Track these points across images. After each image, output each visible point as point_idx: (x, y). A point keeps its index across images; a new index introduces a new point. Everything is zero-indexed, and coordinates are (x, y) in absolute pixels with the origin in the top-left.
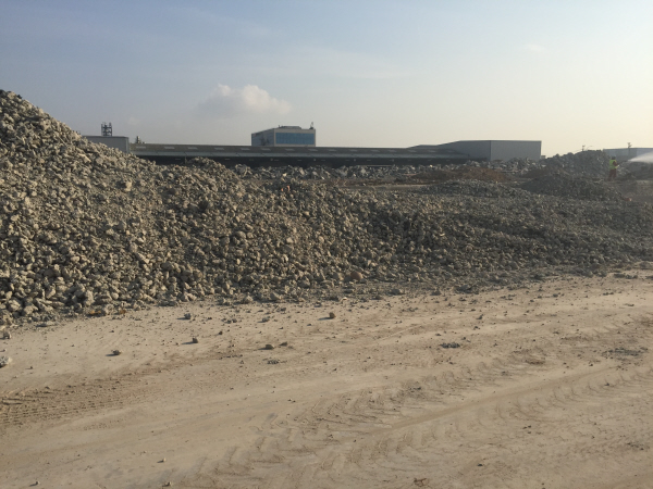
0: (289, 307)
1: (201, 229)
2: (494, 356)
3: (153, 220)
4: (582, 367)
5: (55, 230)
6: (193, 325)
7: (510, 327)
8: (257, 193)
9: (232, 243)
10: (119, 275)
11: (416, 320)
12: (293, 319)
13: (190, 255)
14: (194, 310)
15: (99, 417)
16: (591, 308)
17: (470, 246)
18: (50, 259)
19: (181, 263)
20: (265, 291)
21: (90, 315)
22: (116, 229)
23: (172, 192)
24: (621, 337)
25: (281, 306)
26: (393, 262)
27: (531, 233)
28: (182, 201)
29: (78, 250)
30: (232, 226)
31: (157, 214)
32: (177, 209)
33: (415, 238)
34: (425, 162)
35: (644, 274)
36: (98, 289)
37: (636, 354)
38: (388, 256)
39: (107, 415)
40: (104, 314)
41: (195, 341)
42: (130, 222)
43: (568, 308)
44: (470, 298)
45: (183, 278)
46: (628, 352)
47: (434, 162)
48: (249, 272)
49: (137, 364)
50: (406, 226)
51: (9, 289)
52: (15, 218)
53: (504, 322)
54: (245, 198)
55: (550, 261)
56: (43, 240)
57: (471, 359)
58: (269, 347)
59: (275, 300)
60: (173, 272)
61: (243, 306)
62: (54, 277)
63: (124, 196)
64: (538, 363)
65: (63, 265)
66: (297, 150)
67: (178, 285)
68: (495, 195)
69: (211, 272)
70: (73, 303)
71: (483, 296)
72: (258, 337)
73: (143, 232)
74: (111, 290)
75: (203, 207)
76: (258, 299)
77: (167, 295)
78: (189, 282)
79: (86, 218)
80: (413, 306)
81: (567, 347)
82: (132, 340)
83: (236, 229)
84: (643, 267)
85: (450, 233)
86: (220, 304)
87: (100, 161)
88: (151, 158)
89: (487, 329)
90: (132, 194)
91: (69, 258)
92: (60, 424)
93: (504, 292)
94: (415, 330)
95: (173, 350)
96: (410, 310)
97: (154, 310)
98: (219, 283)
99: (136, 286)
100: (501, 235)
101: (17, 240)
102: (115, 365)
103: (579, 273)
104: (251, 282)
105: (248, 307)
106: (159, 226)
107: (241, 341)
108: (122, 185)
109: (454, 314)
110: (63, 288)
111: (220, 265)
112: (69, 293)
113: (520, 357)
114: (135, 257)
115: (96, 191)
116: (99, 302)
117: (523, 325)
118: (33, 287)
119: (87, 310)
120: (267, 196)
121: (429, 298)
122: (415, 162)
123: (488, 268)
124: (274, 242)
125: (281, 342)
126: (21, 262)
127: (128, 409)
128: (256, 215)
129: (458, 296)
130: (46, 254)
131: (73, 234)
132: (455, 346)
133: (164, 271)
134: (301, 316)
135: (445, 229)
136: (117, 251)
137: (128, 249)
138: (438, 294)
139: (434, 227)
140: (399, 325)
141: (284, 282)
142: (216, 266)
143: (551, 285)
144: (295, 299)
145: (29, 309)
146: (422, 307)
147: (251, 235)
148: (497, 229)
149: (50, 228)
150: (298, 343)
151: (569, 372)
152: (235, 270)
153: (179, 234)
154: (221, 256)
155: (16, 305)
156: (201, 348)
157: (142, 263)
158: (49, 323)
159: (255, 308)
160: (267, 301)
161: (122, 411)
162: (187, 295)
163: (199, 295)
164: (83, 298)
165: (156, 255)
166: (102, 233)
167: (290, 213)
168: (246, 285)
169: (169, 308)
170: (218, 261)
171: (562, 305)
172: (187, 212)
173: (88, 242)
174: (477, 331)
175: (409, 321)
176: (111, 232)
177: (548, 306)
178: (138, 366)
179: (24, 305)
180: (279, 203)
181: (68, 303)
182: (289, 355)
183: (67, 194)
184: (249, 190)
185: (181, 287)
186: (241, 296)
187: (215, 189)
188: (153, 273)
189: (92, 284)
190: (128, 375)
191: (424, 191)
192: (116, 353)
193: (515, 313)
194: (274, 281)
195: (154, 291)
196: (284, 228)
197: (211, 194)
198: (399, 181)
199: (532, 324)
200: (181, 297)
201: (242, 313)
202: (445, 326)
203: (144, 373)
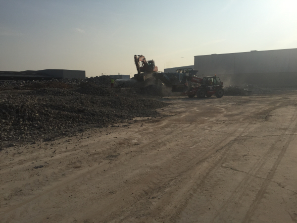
2: (59, 168)
4: (96, 165)
7: (68, 153)
11: (22, 158)
16: (101, 141)
17: (51, 119)
24: (111, 151)
27: (79, 111)
34: (31, 79)
35: (121, 125)
37: (116, 156)
43: (92, 142)
44: (50, 143)
46: (113, 156)
47: (35, 79)
53: (65, 152)
55: (87, 123)
57: (48, 171)
64: (78, 167)
68: (64, 95)
71: (57, 141)
80: (20, 151)
81: (90, 158)
84: (122, 122)
85: (41, 113)
89: (58, 156)
93: (66, 138)
94: (21, 162)
96: (19, 153)
100: (66, 113)
103: (98, 127)
109: (42, 153)
113: (71, 166)
117: (74, 152)
121: (30, 146)
122: (26, 79)
123: (60, 128)
129: (45, 143)
132: (41, 167)
135: (39, 112)
138: (34, 143)
139: (32, 111)
140: (12, 162)
143: (87, 133)
146: (25, 151)
148: (64, 111)
151: (91, 169)
174: (53, 158)
175: (17, 159)
177: (85, 142)
193: (70, 147)
199: (77, 151)
202: (36, 159)
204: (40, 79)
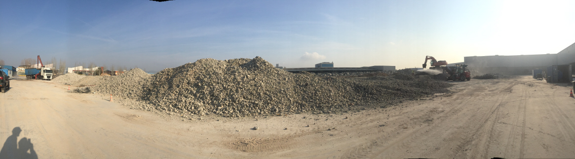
0: (333, 115)
1: (306, 91)
2: (394, 127)
3: (293, 88)
4: (417, 127)
5: (269, 91)
6: (307, 120)
7: (397, 117)
8: (321, 81)
9: (315, 95)
10: (284, 104)
11: (371, 118)
12: (335, 119)
13: (303, 98)
14: (306, 115)
15: (284, 152)
16: (416, 109)
17: (382, 94)
18: (267, 99)
19: (301, 101)
20: (325, 109)
21: (277, 115)
22: (284, 91)
23: (298, 81)
24: (427, 116)
25: (331, 114)
26: (361, 99)
27: (398, 90)
28: (301, 83)
29: (274, 97)
30: (315, 90)
31: (294, 87)
32: (299, 85)
33: (367, 92)
34: (366, 71)
35: (428, 98)
36: (279, 108)
37: (431, 121)
38: (360, 98)
39: (286, 152)
40: (281, 115)
41: (308, 126)
42: (287, 89)
43: (410, 110)
44: (385, 109)
45: (302, 105)
46: (429, 120)
47: (368, 71)
48: (320, 104)
49: (292, 133)
50: (365, 89)
51: (257, 107)
52: (259, 88)
53: (395, 116)
54: (318, 82)
55: (403, 97)
56: (266, 94)
57: (388, 129)
58: (329, 130)
59: (329, 113)
60: (299, 104)
61: (320, 114)
62: (268, 104)
63: (285, 82)
64: (406, 128)
65: (270, 100)
66: (329, 68)
67: (300, 108)
68: (387, 80)
69: (309, 103)
70: (273, 112)
71: (388, 109)
72: (325, 126)
73: (290, 92)
74: (282, 108)
75: (307, 85)
76: (324, 112)
77: (298, 110)
78: (303, 106)
79: (276, 88)
80: (370, 113)
81: (412, 122)
82: (290, 124)
83: (316, 91)
84: (427, 97)
85: (377, 90)
86: (313, 113)
87: (279, 73)
88: (291, 72)
89: (391, 119)
90: (287, 82)
91: (272, 99)
92: (273, 153)
93: (393, 107)
94: (372, 121)
95: (303, 129)
96: (369, 115)
97: (294, 115)
98: (312, 107)
99: (289, 107)
100: (390, 91)
101: (260, 94)
102: (286, 133)
103: (411, 100)
104: (321, 107)
105: (321, 115)
106: (295, 90)
107: (321, 127)
108: (285, 79)
109: (381, 115)
110: (270, 107)
111: (312, 102)
112: (272, 108)
113: (401, 127)
114: (289, 99)
115: (278, 81)
116: (280, 112)
117: (400, 117)
118: (263, 106)
119: (277, 114)
120: (324, 81)
121: (373, 110)
122: (363, 71)
123: (388, 100)
124: (327, 95)
125: (333, 127)
126: (260, 99)
127: (292, 150)
128: (321, 87)
129: (381, 109)
130: (266, 97)
131: (273, 92)
132: (383, 126)
133: (296, 103)
134: (338, 118)
135: (376, 90)
136: (284, 97)
137: (287, 97)
138: (376, 109)
139: (372, 89)
140: (367, 120)
141: (331, 107)
142: (311, 102)
143: (405, 103)
144: (334, 112)
145: (262, 112)
146: (372, 113)
147: (320, 93)
148: (389, 89)
149: (267, 90)
150: (338, 128)
151: (414, 130)
152: (316, 103)
153: (300, 93)
154: (312, 99)
155: (259, 111)
156: (310, 128)
157: (291, 101)
158: (267, 117)
159: (323, 115)
160: (326, 113)
161: (290, 151)
162: (303, 110)
163: (306, 111)
164: (275, 110)
165: (294, 98)
166: (280, 92)
167: (331, 86)
168: (320, 108)
169: (299, 115)
170: (311, 100)
171: (408, 109)
172: (302, 86)
173: (277, 95)
174: (388, 120)
175: (369, 118)
176: (282, 92)
177: (405, 110)
178: (292, 134)
179: (261, 111)
180: (328, 83)
181: (272, 111)
182: (336, 132)
183: (272, 81)
184: (319, 80)
185: (301, 108)
186: (319, 111)
187: (310, 79)
188: (293, 104)
189: (278, 106)
190: (290, 137)
191: (367, 79)
192: (286, 129)
193: (397, 113)
194: (328, 107)
195: (294, 109)
196: (330, 90)
197: (309, 81)
198: (359, 76)
199: (402, 116)
200: (301, 111)
201: (320, 117)
202: (379, 119)
203: (295, 137)
204: (371, 71)
